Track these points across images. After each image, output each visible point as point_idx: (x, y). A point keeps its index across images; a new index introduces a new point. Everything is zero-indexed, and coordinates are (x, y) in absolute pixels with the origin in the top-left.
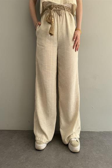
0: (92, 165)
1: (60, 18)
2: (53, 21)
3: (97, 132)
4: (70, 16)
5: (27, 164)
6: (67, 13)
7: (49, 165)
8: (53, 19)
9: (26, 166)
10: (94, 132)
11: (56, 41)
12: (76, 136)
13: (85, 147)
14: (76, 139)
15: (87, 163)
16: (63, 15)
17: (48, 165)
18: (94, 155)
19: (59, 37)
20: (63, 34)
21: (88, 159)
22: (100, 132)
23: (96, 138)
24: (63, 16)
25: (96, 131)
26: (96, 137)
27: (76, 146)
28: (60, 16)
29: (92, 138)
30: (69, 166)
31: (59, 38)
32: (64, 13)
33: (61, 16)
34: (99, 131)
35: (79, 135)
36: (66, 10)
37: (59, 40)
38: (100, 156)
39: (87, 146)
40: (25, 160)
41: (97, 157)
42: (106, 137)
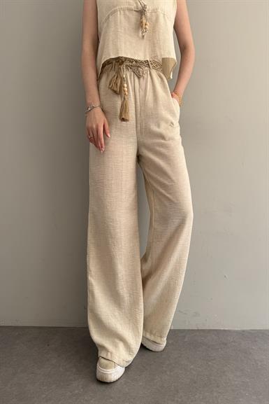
0: (227, 399)
1: (139, 82)
2: (126, 89)
4: (160, 79)
5: (86, 398)
6: (154, 73)
7: (134, 399)
8: (126, 85)
9: (86, 400)
10: (229, 331)
13: (210, 363)
15: (216, 397)
16: (145, 76)
17: (132, 400)
18: (229, 380)
21: (218, 387)
22: (243, 331)
23: (233, 344)
24: (145, 78)
26: (234, 342)
28: (139, 78)
29: (226, 344)
30: (177, 401)
32: (149, 72)
33: (142, 79)
34: (239, 329)
36: (151, 67)
37: (139, 128)
38: (243, 382)
39: (214, 361)
40: (82, 390)
41: (236, 383)
42: (256, 341)
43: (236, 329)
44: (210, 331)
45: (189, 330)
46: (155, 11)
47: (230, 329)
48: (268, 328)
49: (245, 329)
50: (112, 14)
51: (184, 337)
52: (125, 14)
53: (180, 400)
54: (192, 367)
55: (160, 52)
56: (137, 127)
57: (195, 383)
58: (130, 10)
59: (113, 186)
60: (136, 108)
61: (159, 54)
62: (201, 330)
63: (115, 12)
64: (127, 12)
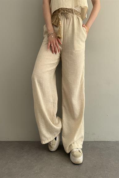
2: (60, 24)
4: (78, 19)
5: (41, 175)
6: (75, 16)
7: (65, 175)
8: (60, 22)
12: (78, 146)
13: (102, 157)
14: (78, 150)
15: (106, 173)
18: (112, 165)
21: (107, 168)
24: (70, 19)
25: (112, 141)
26: (113, 146)
27: (78, 157)
28: (67, 19)
29: (109, 148)
30: (87, 176)
32: (72, 16)
33: (68, 19)
34: (114, 141)
35: (81, 145)
36: (74, 14)
39: (104, 156)
40: (39, 171)
41: (116, 166)
43: (113, 141)
44: (100, 142)
45: (90, 141)
47: (110, 140)
49: (117, 140)
51: (88, 144)
53: (88, 175)
54: (93, 159)
55: (80, 3)
57: (95, 166)
61: (79, 4)
62: (96, 141)
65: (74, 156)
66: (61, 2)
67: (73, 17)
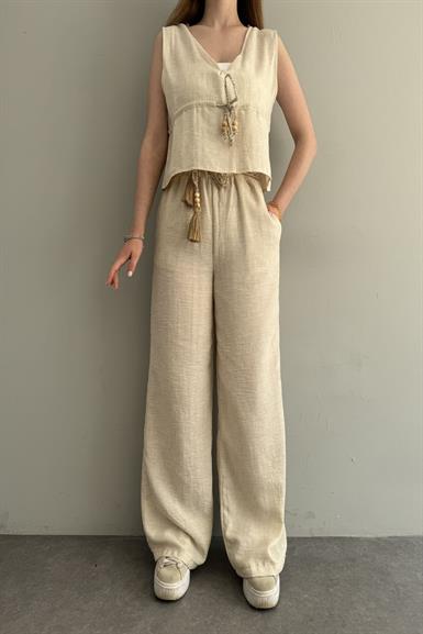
1: (219, 192)
3: (368, 540)
6: (242, 180)
8: (198, 195)
10: (358, 539)
11: (208, 258)
13: (331, 590)
18: (359, 615)
19: (217, 246)
20: (228, 239)
21: (343, 626)
22: (379, 539)
23: (364, 559)
24: (227, 188)
25: (364, 536)
26: (365, 556)
27: (265, 590)
29: (353, 560)
31: (217, 250)
32: (233, 179)
33: (223, 190)
37: (217, 254)
38: (379, 618)
39: (338, 587)
41: (369, 619)
42: (396, 554)
43: (368, 536)
45: (299, 538)
46: (245, 108)
48: (421, 534)
50: (186, 109)
52: (203, 112)
54: (306, 596)
56: (213, 252)
57: (311, 620)
58: (210, 106)
59: (180, 331)
60: (213, 226)
63: (190, 108)
64: (206, 109)
65: (253, 584)
66: (200, 153)
67: (235, 180)
